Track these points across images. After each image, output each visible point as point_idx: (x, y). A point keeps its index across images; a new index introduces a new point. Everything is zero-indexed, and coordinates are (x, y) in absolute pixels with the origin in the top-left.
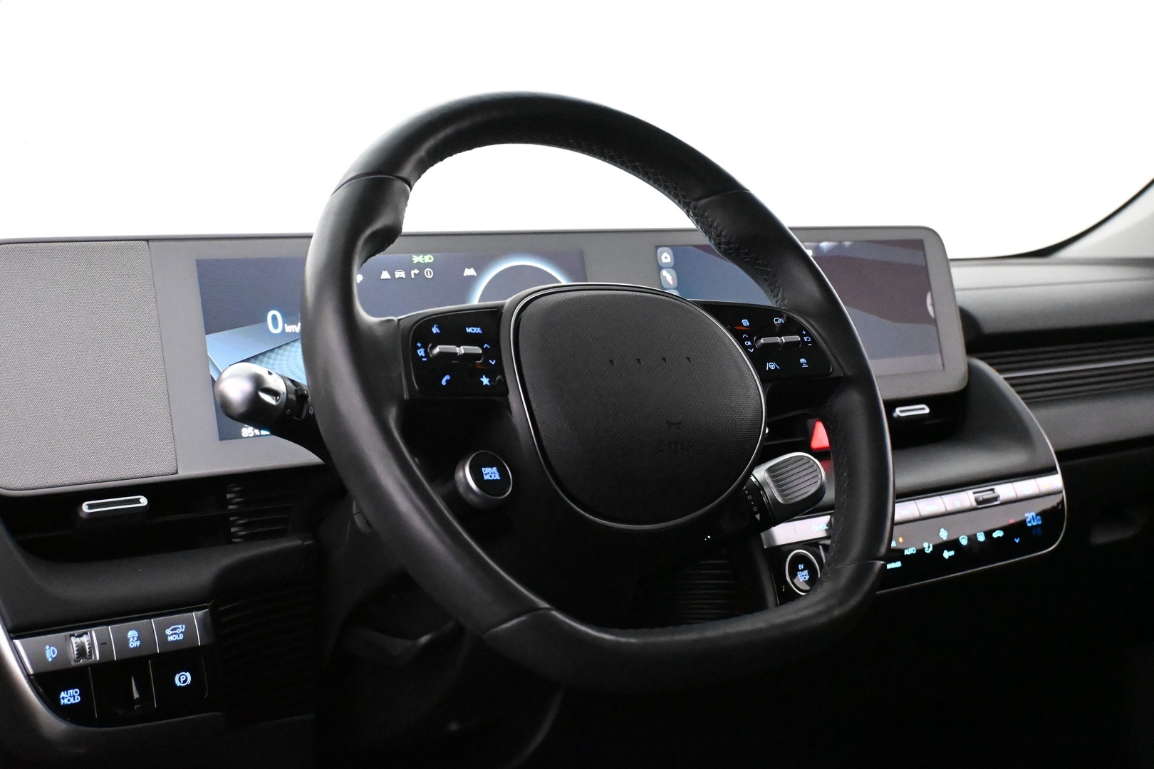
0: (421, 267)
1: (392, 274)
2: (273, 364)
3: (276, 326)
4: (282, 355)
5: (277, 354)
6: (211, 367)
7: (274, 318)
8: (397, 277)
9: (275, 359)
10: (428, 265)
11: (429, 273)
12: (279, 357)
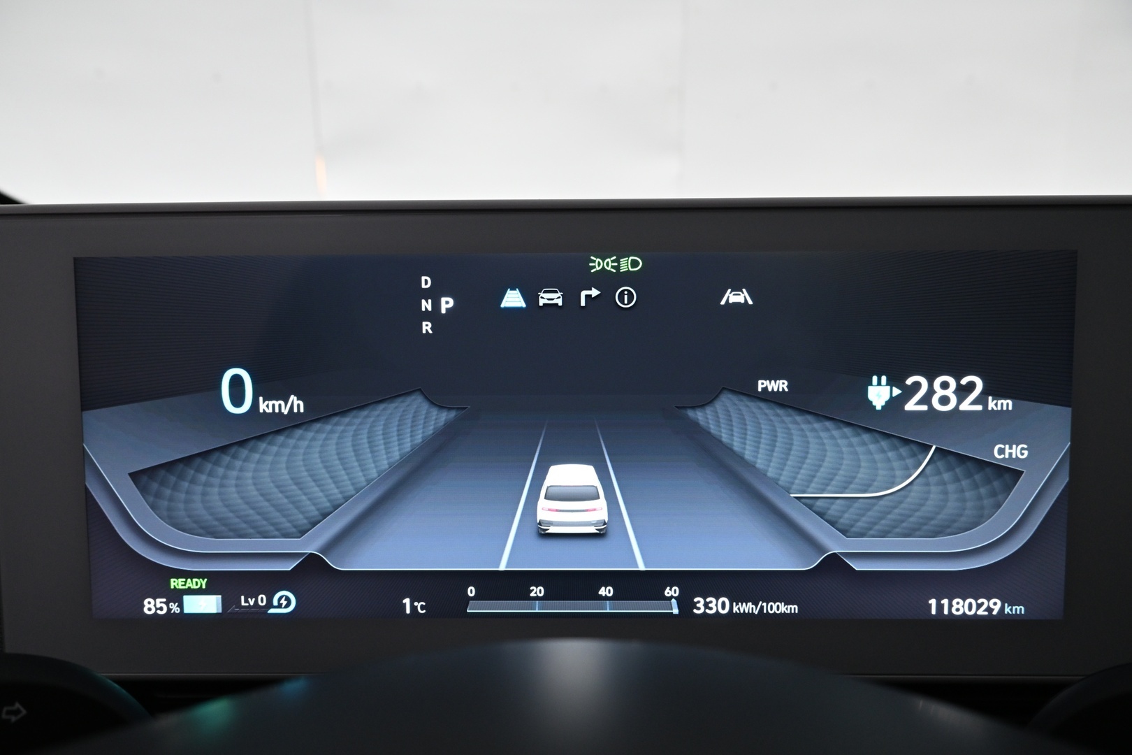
0: (608, 281)
1: (531, 297)
2: (225, 477)
3: (237, 399)
4: (246, 460)
5: (234, 457)
6: (88, 473)
7: (237, 382)
8: (541, 302)
9: (228, 467)
10: (627, 278)
11: (626, 297)
12: (238, 463)
